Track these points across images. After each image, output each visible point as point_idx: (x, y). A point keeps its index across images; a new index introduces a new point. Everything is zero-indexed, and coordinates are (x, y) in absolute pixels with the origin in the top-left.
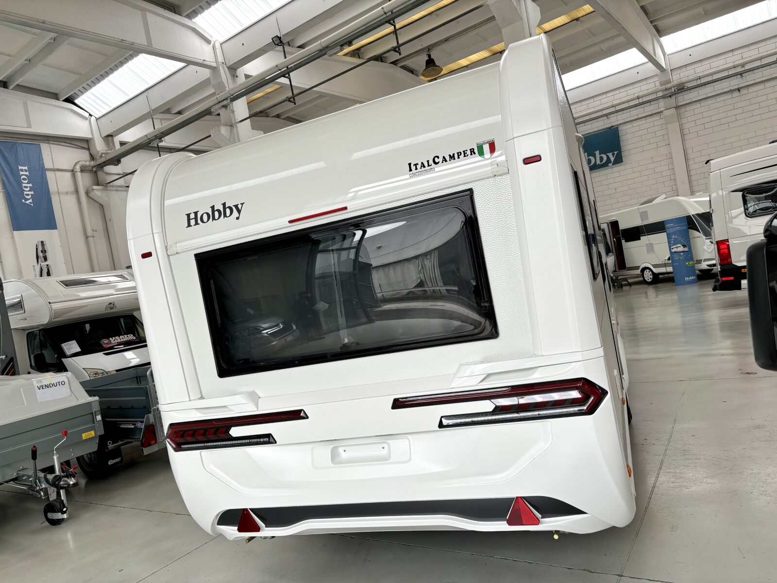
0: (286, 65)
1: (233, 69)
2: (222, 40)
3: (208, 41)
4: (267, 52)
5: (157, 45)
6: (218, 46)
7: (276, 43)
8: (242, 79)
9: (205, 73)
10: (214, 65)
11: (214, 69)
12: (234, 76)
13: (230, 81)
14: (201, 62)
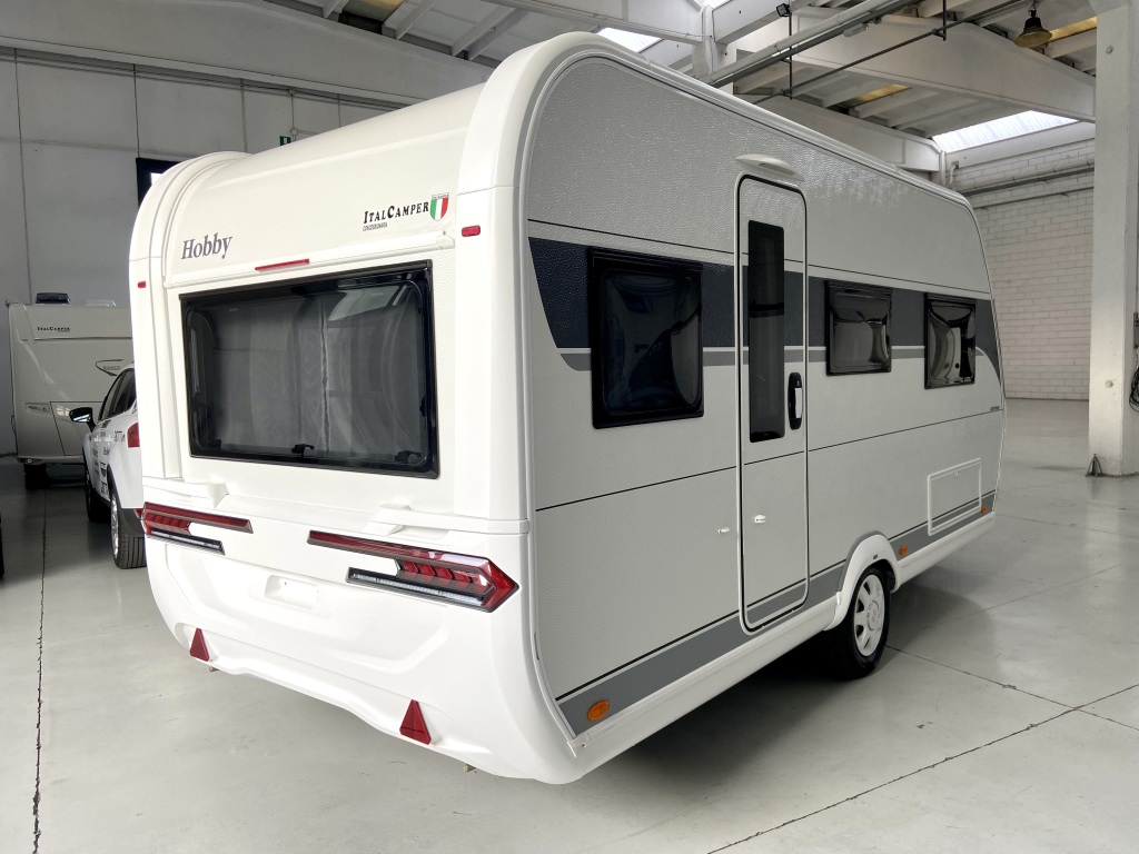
0: (789, 44)
1: (722, 45)
2: (714, 6)
3: (697, 8)
4: (769, 22)
5: (633, 18)
6: (708, 12)
7: (782, 12)
8: (731, 58)
9: (687, 49)
10: (699, 39)
11: (698, 45)
12: (722, 52)
13: (716, 59)
14: (683, 36)
